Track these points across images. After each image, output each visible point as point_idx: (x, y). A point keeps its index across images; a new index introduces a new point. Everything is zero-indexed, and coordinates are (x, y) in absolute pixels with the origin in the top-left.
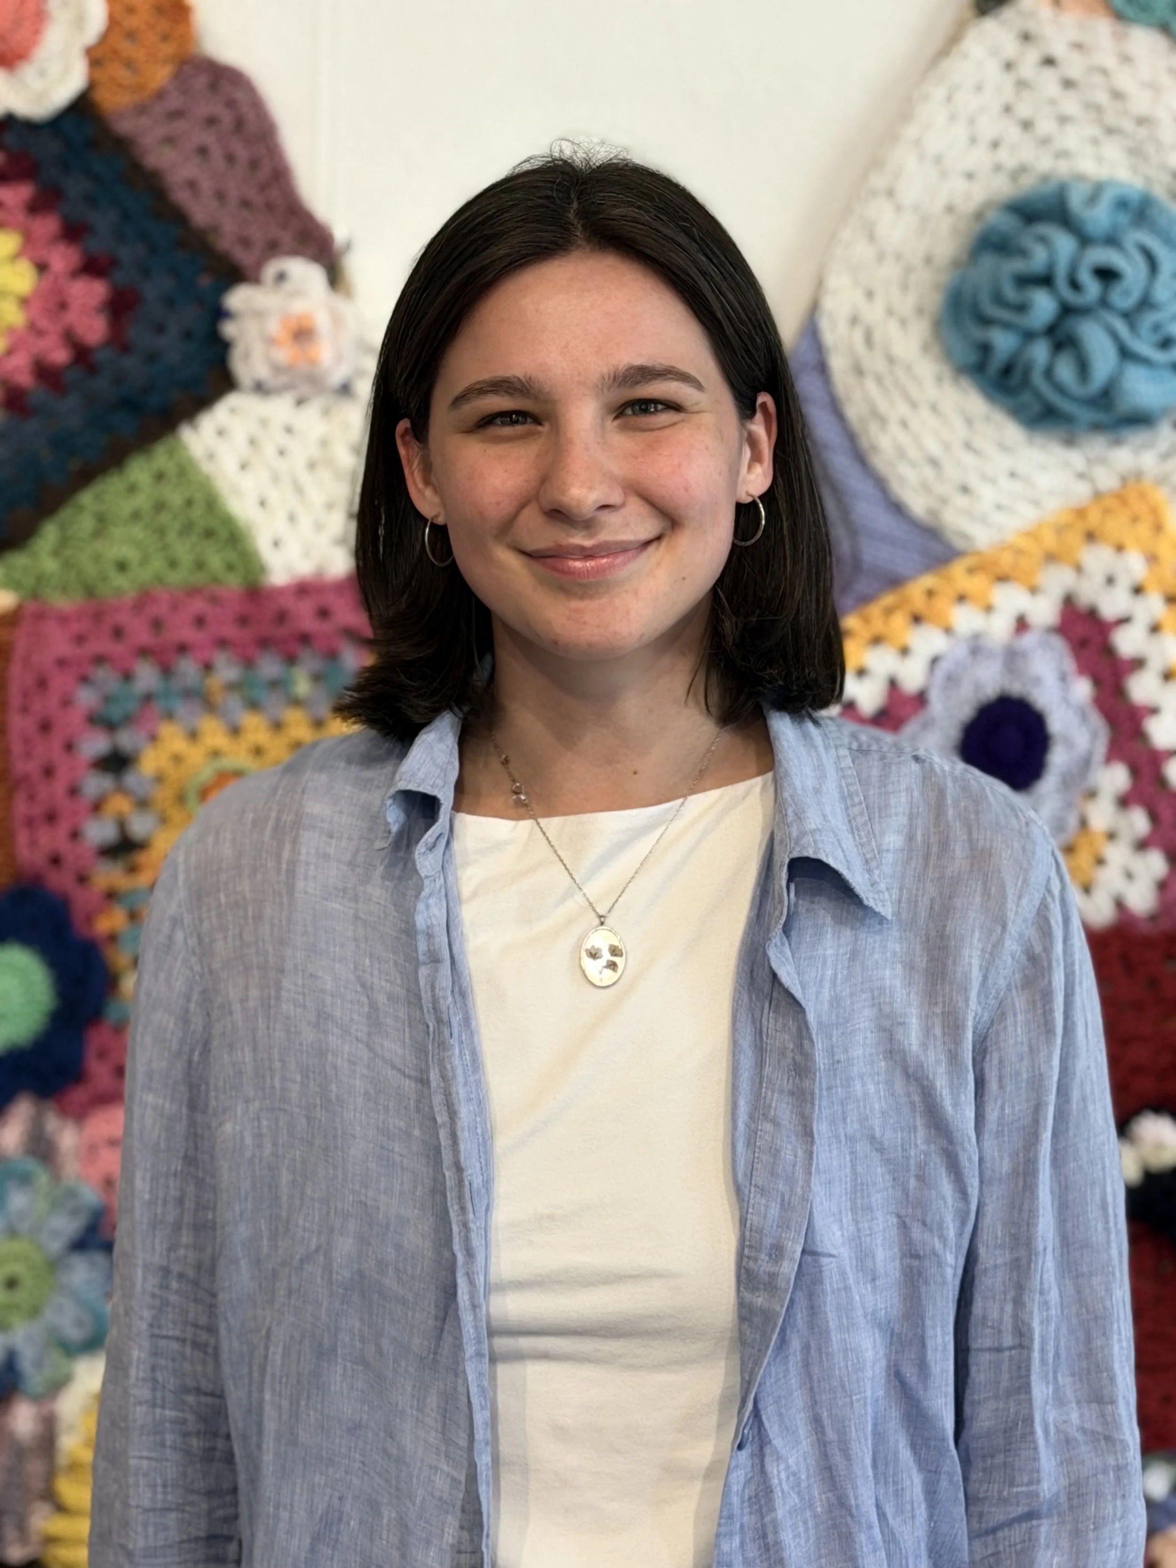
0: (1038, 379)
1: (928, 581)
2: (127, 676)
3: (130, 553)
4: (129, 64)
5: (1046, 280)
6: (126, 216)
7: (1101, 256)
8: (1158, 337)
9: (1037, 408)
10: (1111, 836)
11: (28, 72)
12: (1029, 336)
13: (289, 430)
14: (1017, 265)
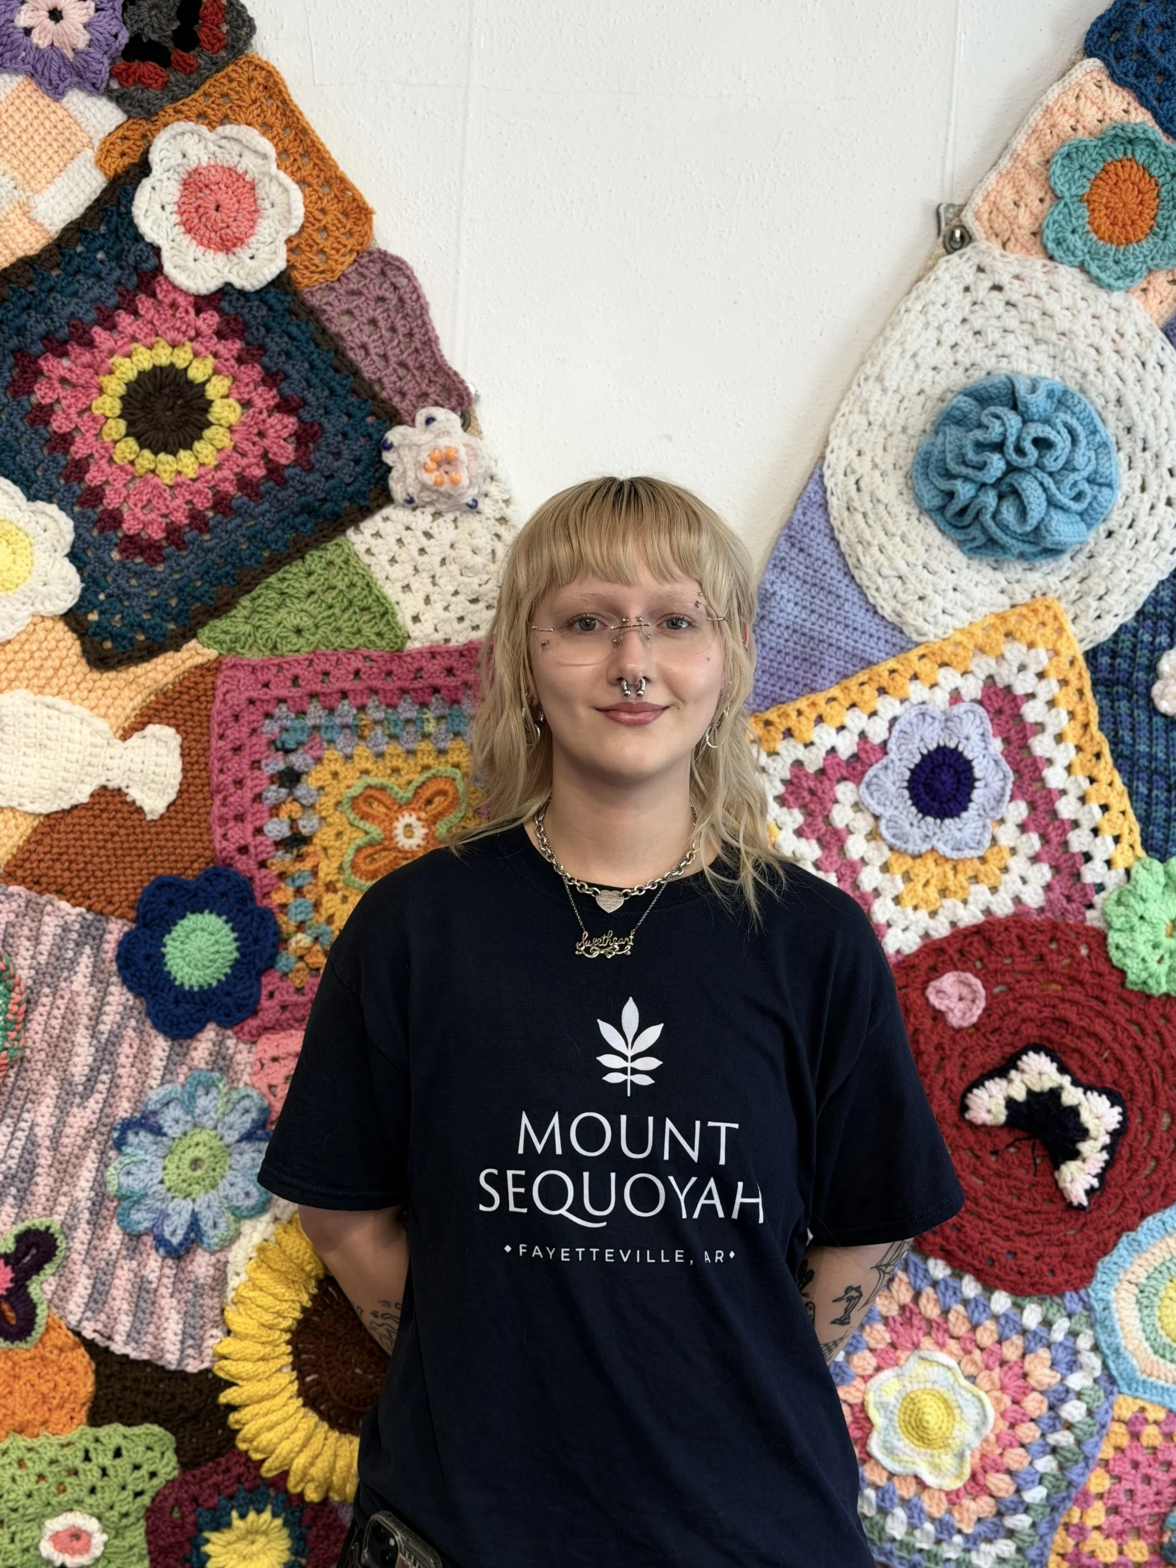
0: (987, 518)
1: (892, 664)
2: (302, 713)
3: (306, 622)
4: (322, 251)
5: (999, 447)
6: (312, 367)
7: (1037, 430)
8: (1073, 494)
9: (981, 540)
10: (1013, 851)
11: (244, 253)
12: (983, 485)
13: (428, 535)
14: (979, 435)
